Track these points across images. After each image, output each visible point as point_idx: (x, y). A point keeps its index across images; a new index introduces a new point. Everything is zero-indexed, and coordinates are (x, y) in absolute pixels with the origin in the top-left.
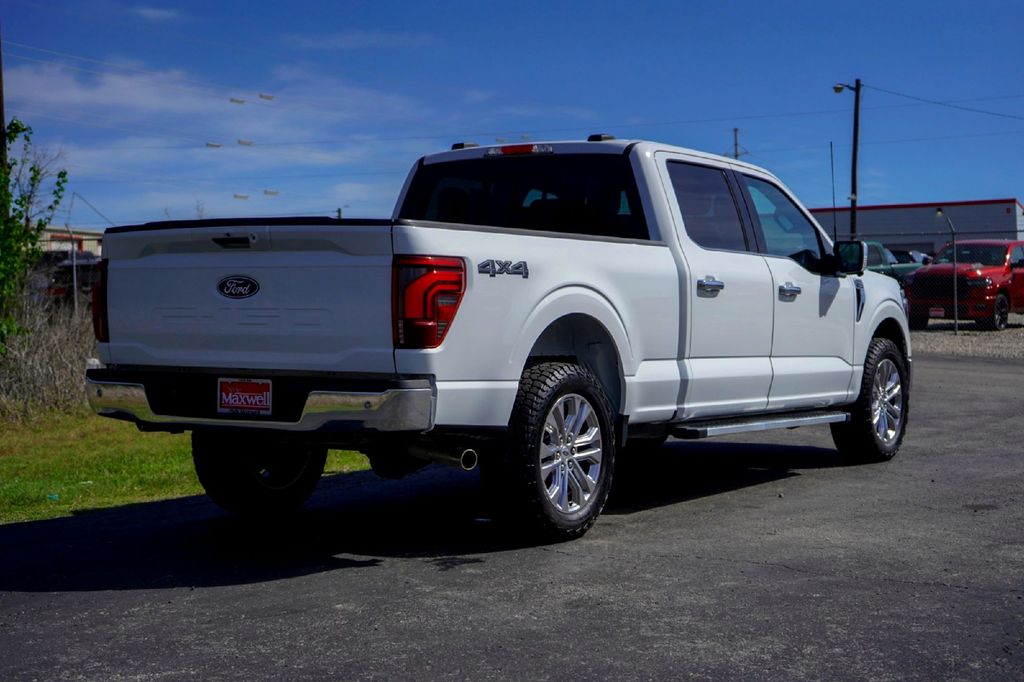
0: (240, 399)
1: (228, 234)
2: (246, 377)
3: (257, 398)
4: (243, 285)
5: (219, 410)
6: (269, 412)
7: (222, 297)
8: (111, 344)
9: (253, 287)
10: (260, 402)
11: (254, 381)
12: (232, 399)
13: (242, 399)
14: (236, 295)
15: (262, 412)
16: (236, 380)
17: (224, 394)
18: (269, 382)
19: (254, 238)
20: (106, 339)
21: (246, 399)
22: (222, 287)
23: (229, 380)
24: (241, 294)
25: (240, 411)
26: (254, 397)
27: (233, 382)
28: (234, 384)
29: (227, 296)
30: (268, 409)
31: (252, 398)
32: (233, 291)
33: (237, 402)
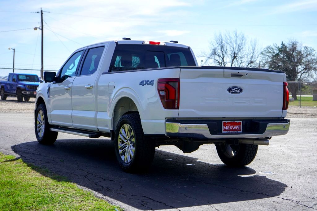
0: (230, 128)
1: (238, 73)
2: (233, 121)
3: (236, 127)
4: (238, 90)
5: (223, 132)
6: (241, 132)
8: (180, 109)
9: (241, 90)
10: (237, 128)
11: (236, 121)
12: (227, 128)
13: (231, 128)
15: (239, 132)
16: (229, 121)
17: (224, 126)
18: (241, 121)
19: (247, 74)
20: (178, 108)
21: (232, 128)
22: (230, 90)
23: (227, 122)
24: (237, 92)
25: (230, 132)
26: (235, 127)
27: (228, 122)
28: (228, 123)
29: (231, 93)
30: (241, 130)
31: (234, 127)
32: (234, 92)
33: (229, 129)
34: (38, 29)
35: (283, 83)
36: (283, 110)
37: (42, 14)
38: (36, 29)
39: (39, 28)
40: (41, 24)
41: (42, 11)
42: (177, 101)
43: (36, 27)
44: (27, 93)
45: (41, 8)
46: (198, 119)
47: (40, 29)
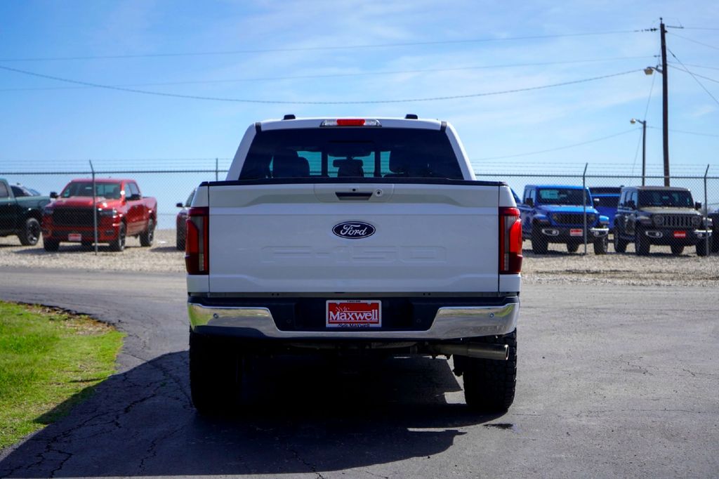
0: (348, 316)
1: (354, 190)
2: (356, 301)
3: (366, 315)
4: (360, 229)
5: (328, 325)
6: (380, 325)
7: (338, 238)
8: (212, 275)
9: (370, 230)
10: (369, 317)
11: (362, 301)
12: (341, 316)
13: (351, 316)
14: (353, 236)
15: (371, 325)
16: (346, 301)
17: (331, 313)
18: (379, 302)
19: (379, 193)
20: (206, 272)
21: (354, 316)
22: (338, 230)
23: (338, 302)
24: (357, 235)
25: (349, 325)
26: (362, 314)
27: (341, 303)
28: (342, 305)
29: (341, 236)
30: (378, 323)
31: (360, 315)
32: (349, 233)
33: (345, 318)
34: (655, 71)
35: (497, 209)
36: (501, 276)
37: (663, 32)
38: (649, 71)
39: (657, 69)
40: (661, 58)
41: (662, 26)
42: (202, 257)
43: (649, 68)
44: (554, 232)
45: (661, 19)
46: (272, 297)
47: (659, 71)
